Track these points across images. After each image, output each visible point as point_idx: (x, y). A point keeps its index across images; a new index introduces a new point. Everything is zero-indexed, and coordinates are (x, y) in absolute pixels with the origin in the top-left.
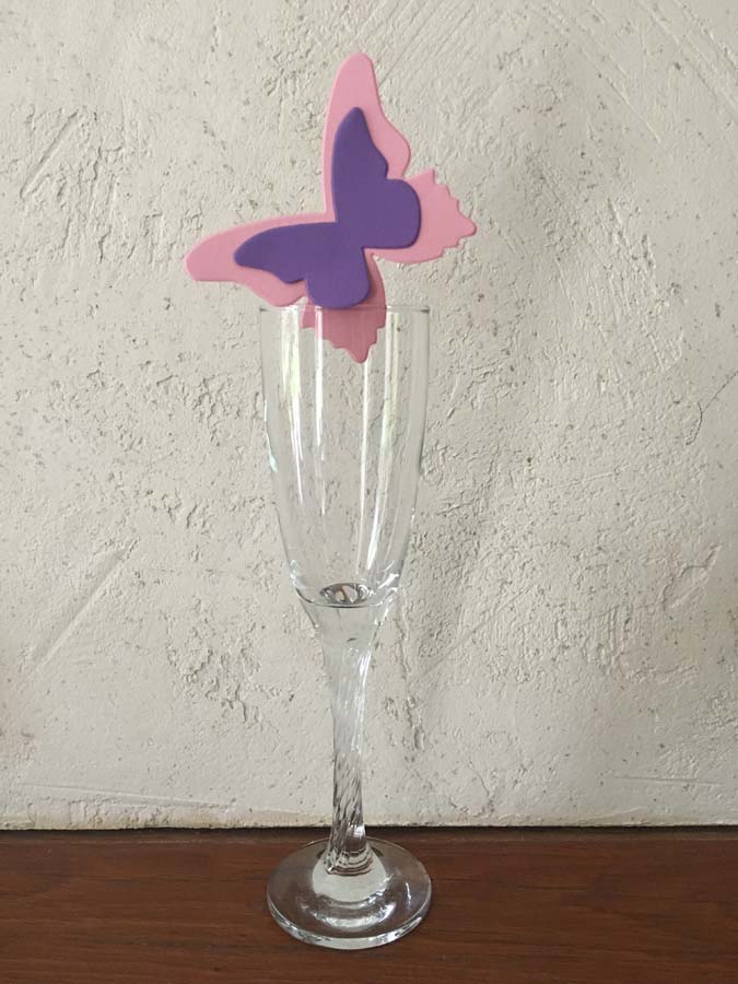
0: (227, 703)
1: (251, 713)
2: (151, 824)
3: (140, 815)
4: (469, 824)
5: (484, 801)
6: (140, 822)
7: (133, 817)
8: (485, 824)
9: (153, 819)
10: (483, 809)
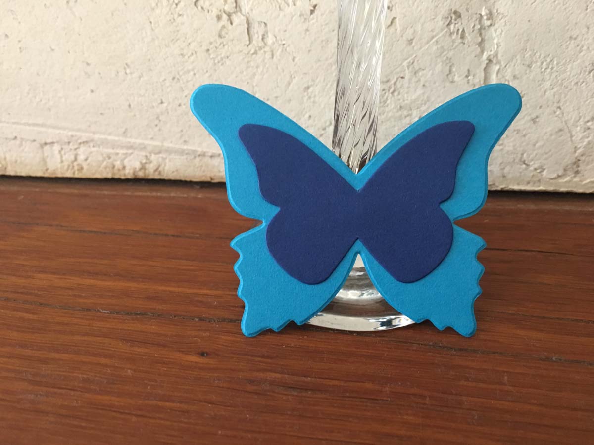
0: (225, 17)
1: (257, 30)
2: (141, 174)
3: (126, 162)
4: (541, 188)
5: (569, 160)
6: (127, 171)
7: (118, 164)
8: (563, 189)
9: (143, 168)
10: (565, 170)
